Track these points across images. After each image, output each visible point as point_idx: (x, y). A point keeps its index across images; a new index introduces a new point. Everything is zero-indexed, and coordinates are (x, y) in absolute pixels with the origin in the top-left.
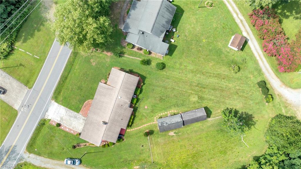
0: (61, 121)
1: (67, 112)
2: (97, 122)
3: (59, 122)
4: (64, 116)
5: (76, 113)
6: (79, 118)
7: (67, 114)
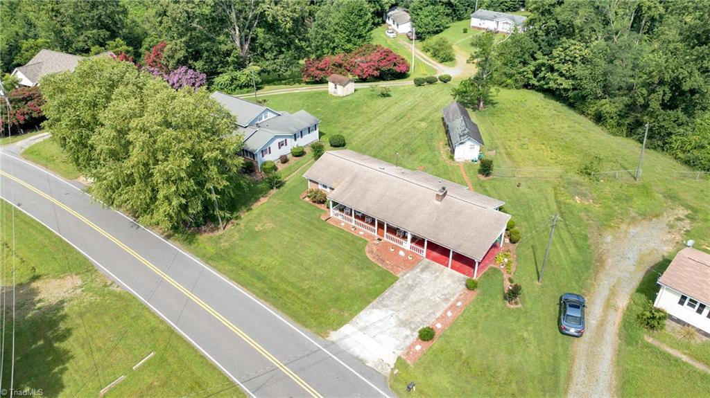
0: (413, 326)
1: (386, 306)
2: (435, 214)
3: (416, 334)
4: (397, 316)
5: (397, 284)
6: (414, 281)
7: (393, 308)
